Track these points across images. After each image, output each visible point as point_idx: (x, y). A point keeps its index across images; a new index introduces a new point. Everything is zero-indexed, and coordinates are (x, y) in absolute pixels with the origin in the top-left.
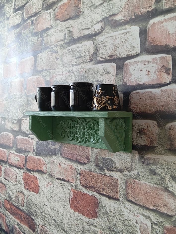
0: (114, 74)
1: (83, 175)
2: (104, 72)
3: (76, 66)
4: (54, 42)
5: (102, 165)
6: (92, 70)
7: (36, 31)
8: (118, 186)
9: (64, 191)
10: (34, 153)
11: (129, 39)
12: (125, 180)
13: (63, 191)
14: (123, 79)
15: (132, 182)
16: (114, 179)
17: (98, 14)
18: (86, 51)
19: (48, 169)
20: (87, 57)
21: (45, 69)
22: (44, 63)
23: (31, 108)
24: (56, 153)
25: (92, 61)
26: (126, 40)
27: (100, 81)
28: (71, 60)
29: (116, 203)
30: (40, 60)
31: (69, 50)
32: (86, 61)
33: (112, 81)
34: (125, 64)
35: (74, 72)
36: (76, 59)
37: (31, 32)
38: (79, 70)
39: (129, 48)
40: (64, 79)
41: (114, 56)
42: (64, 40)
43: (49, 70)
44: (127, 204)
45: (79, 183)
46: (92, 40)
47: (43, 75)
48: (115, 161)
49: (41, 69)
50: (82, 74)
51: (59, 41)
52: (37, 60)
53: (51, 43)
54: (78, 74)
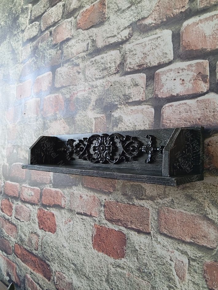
0: (144, 86)
1: (108, 207)
2: (132, 85)
3: (100, 79)
4: (75, 54)
5: (130, 194)
6: (118, 83)
7: (54, 42)
8: (149, 217)
9: (86, 227)
10: (51, 184)
11: (160, 45)
12: (157, 209)
14: (154, 90)
15: (166, 211)
16: (145, 209)
17: (125, 19)
18: (111, 62)
20: (113, 68)
21: (64, 85)
23: (47, 132)
24: (76, 184)
25: (119, 72)
26: (157, 46)
27: (127, 95)
28: (94, 73)
29: (147, 237)
30: (60, 76)
31: (93, 62)
32: (111, 74)
33: (142, 93)
34: (157, 74)
35: (98, 86)
36: (100, 71)
37: (49, 44)
38: (104, 84)
39: (160, 55)
40: (87, 95)
41: (143, 65)
42: (87, 51)
43: (69, 86)
44: (160, 238)
45: (104, 217)
46: (118, 49)
47: (62, 93)
48: (145, 188)
49: (60, 86)
50: (107, 89)
51: (81, 53)
52: (56, 76)
53: (71, 55)
54: (102, 88)
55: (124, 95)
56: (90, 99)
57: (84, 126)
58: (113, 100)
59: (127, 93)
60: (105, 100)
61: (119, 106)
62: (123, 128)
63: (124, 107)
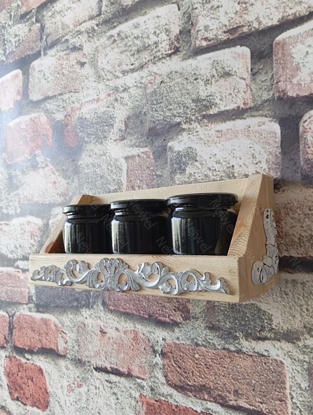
0: (247, 75)
1: (173, 357)
2: (216, 75)
3: (133, 72)
4: (71, 27)
5: (228, 325)
6: (178, 75)
8: (283, 382)
9: (120, 401)
10: (32, 305)
13: (117, 401)
14: (275, 82)
16: (271, 361)
18: (158, 32)
19: (70, 344)
20: (164, 44)
21: (50, 94)
22: (48, 82)
23: (17, 195)
24: (89, 303)
25: (179, 51)
27: (204, 100)
28: (118, 60)
30: (39, 76)
31: (113, 38)
32: (161, 56)
33: (242, 92)
34: (278, 43)
35: (129, 88)
38: (143, 81)
40: (103, 109)
41: (240, 29)
42: (98, 16)
43: (61, 94)
45: (163, 380)
48: (269, 311)
49: (42, 97)
50: (153, 90)
51: (85, 21)
52: (30, 76)
53: (63, 29)
54: (140, 91)
55: (197, 101)
56: (111, 118)
57: (102, 177)
58: (168, 114)
59: (203, 94)
60: (149, 117)
61: (184, 126)
62: (200, 175)
63: (198, 126)
